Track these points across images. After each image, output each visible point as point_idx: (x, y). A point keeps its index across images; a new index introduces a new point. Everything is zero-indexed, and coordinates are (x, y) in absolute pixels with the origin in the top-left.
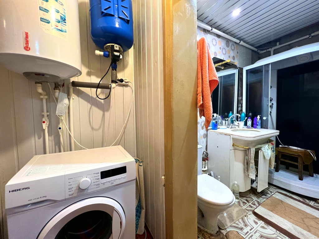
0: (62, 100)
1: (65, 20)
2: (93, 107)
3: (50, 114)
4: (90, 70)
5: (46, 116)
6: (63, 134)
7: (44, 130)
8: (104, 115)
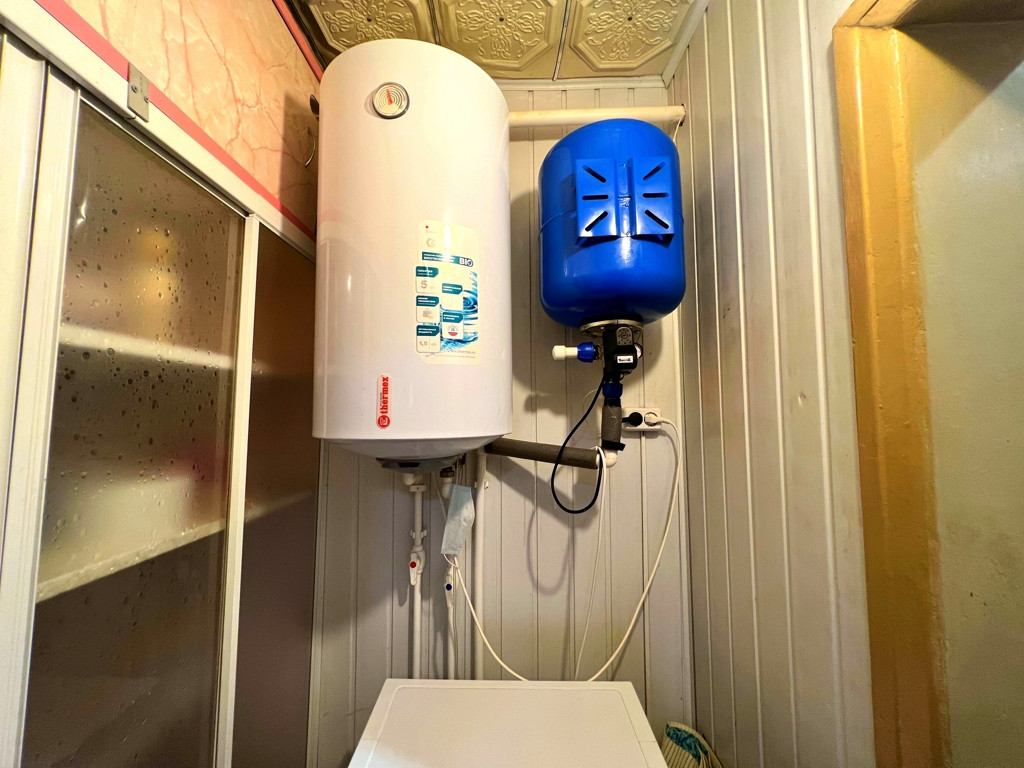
0: (458, 508)
1: (476, 303)
2: (540, 512)
3: (429, 534)
4: (533, 394)
5: (418, 541)
6: (455, 605)
7: (412, 588)
8: (572, 540)
